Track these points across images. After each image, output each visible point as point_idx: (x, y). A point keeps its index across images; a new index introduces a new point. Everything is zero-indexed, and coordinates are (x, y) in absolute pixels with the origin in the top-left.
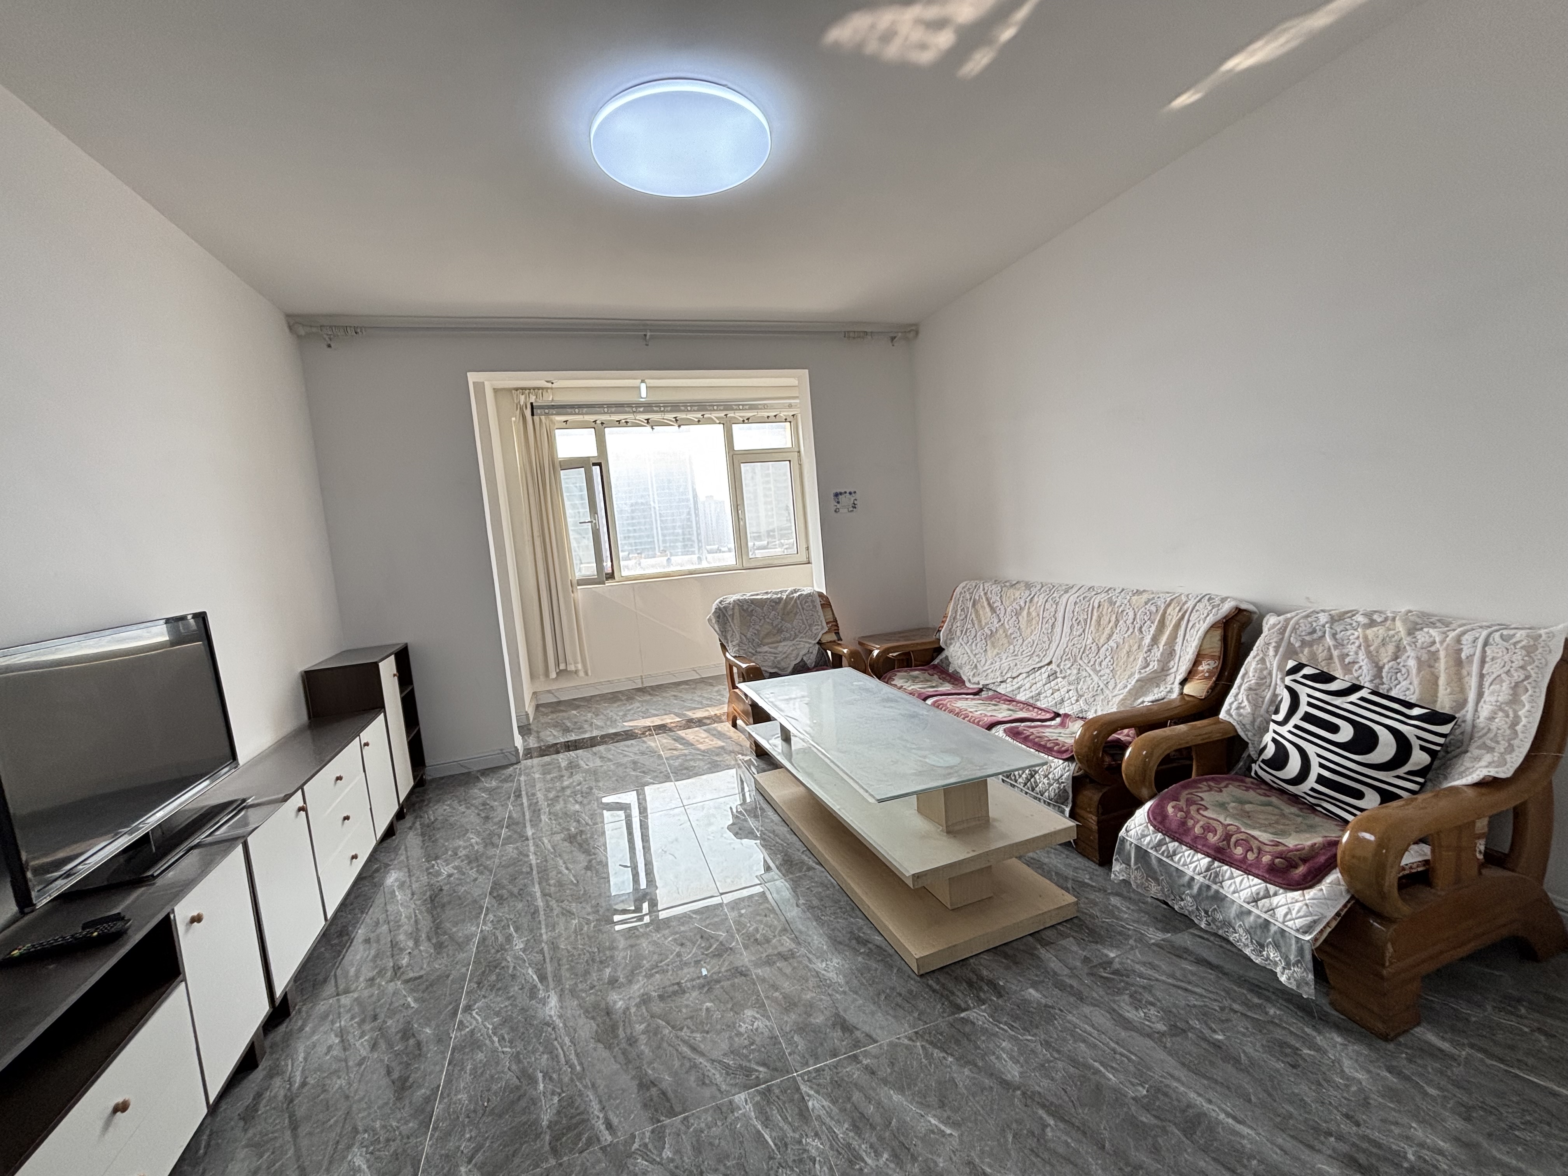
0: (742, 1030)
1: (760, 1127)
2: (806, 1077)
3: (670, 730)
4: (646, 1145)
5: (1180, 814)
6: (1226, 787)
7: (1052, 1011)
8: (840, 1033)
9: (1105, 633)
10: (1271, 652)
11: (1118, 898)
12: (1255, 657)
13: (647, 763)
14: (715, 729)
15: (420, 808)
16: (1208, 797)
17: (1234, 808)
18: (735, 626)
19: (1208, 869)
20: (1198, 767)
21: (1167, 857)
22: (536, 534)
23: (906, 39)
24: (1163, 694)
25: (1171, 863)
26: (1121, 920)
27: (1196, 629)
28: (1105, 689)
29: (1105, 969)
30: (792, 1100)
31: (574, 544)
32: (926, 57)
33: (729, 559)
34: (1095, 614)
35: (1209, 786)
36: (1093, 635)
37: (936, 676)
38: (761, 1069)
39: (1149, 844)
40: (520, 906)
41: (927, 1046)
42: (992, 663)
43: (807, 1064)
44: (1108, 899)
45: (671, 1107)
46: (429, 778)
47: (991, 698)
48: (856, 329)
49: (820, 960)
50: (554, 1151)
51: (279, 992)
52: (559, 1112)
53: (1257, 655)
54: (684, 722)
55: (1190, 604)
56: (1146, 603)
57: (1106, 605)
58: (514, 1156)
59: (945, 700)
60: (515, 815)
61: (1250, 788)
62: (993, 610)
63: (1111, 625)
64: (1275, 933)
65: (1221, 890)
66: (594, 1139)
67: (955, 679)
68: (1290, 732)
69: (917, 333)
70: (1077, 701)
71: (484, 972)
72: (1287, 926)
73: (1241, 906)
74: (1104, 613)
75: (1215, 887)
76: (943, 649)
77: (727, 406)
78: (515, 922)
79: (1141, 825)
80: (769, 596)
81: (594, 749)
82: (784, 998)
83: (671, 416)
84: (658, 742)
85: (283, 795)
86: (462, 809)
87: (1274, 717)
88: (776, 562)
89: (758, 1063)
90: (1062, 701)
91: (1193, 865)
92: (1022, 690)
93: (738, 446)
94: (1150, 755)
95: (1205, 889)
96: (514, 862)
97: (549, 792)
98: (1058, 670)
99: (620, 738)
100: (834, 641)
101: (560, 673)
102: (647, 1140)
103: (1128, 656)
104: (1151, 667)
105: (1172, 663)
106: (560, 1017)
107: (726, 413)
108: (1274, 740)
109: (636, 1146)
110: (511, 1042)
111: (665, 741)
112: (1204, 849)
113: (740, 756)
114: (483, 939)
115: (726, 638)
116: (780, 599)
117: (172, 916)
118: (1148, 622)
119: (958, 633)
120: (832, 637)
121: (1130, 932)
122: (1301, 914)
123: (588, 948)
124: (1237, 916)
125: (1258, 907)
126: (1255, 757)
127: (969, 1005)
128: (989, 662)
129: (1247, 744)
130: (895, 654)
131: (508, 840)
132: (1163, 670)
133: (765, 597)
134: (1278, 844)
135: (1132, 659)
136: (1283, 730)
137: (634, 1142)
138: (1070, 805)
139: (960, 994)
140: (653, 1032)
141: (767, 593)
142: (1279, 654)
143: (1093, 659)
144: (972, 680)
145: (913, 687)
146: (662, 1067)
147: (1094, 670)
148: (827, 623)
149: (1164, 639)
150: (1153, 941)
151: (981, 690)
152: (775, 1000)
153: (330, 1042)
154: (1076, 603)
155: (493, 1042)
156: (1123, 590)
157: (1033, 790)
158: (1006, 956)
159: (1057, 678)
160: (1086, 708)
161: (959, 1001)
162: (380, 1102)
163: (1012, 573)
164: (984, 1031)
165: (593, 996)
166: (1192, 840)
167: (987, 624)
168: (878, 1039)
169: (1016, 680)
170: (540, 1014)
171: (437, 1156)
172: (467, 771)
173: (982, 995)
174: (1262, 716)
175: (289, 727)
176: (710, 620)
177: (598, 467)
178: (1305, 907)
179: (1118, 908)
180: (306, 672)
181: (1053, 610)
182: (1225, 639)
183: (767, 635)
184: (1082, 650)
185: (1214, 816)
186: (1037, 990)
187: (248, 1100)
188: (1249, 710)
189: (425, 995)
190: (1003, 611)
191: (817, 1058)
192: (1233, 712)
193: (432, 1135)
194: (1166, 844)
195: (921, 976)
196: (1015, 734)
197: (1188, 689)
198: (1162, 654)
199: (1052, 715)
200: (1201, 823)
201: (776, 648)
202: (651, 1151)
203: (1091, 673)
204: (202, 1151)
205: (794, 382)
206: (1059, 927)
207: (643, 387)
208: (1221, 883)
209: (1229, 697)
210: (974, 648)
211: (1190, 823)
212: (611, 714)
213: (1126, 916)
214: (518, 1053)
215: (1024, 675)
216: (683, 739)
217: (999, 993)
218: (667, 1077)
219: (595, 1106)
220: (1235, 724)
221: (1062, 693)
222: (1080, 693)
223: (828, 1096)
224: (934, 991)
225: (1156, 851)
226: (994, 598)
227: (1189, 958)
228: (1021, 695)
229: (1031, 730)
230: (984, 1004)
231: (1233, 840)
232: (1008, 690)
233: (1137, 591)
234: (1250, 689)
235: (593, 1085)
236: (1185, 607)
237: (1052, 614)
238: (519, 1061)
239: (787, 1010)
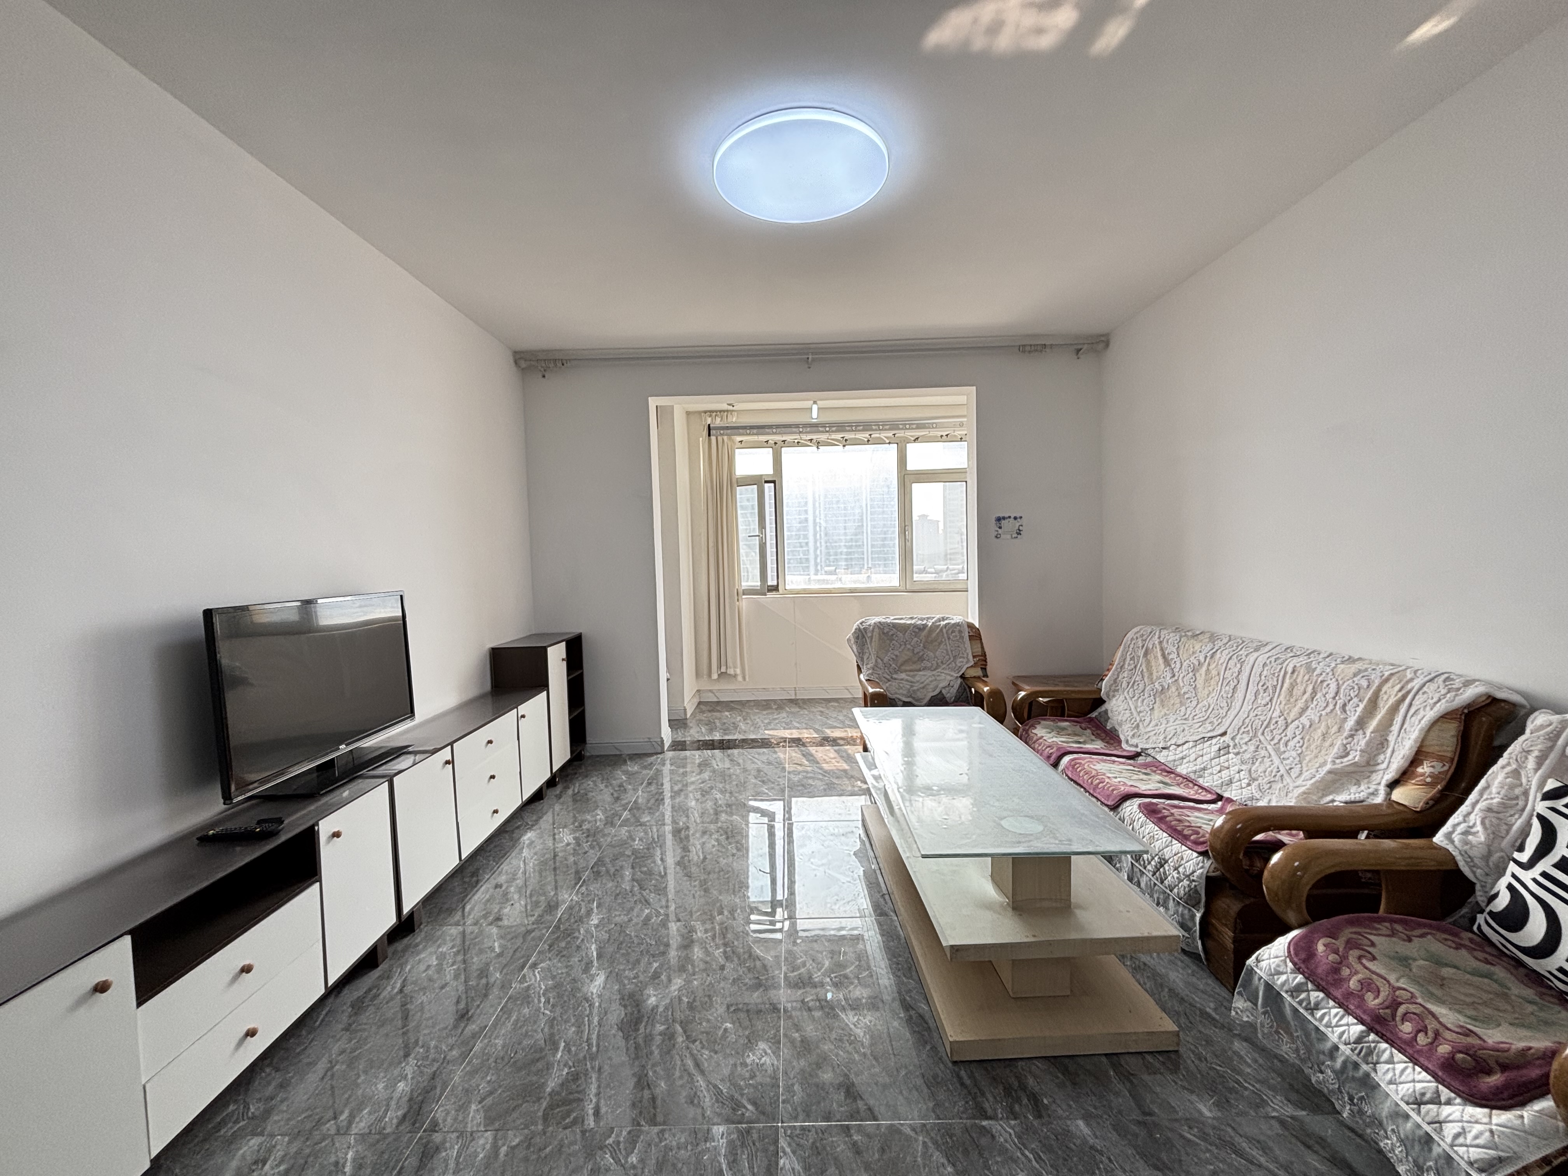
0: (748, 1061)
1: (724, 1167)
2: (789, 1132)
3: (804, 745)
4: (618, 1143)
5: (1332, 957)
6: (1422, 936)
7: (1098, 1157)
8: (842, 1096)
9: (1297, 707)
10: (1531, 763)
11: (1244, 1044)
12: (1503, 767)
13: (769, 773)
14: (846, 751)
15: (571, 780)
16: (1382, 943)
17: (1420, 967)
18: (872, 648)
19: (1359, 1040)
20: (1387, 898)
21: (1306, 1009)
22: (711, 544)
23: (1018, 26)
24: (1362, 796)
25: (1309, 1017)
26: (1238, 1074)
27: (1419, 717)
28: (1286, 776)
29: (1190, 1128)
30: (765, 1150)
31: (743, 558)
32: (1046, 42)
33: (893, 580)
34: (1287, 681)
35: (1393, 930)
36: (1282, 706)
37: (1089, 731)
38: (750, 1107)
39: (1283, 984)
40: (610, 885)
41: (930, 1144)
42: (1157, 725)
43: (796, 1119)
44: (1232, 1043)
45: (655, 1115)
46: (588, 754)
47: (1146, 766)
48: (1031, 343)
49: (853, 1013)
50: (545, 1118)
51: (406, 910)
52: (562, 1084)
53: (1509, 764)
54: (819, 739)
55: (1416, 684)
56: (1355, 675)
57: (1302, 671)
58: (513, 1110)
59: (1083, 759)
60: (640, 801)
61: (1465, 946)
62: (1167, 662)
63: (1306, 697)
64: (1439, 1156)
65: (1373, 1075)
66: (579, 1121)
67: (1111, 737)
68: (1534, 880)
69: (1107, 344)
70: (1249, 785)
71: (558, 937)
72: (1456, 1152)
73: (1397, 1105)
74: (1299, 681)
75: (1365, 1067)
76: (1104, 702)
77: (894, 425)
78: (600, 899)
79: (1277, 957)
80: (913, 622)
81: (730, 751)
82: (802, 1041)
83: (838, 436)
84: (788, 755)
85: (432, 748)
86: (602, 786)
87: (1516, 855)
88: (941, 587)
89: (749, 1100)
90: (1230, 782)
91: (1342, 1029)
92: (1185, 761)
93: (911, 466)
94: (1304, 868)
95: (1350, 1066)
96: (623, 844)
97: (676, 784)
98: (1232, 744)
99: (756, 744)
100: (979, 677)
101: (722, 675)
102: (622, 1139)
103: (1324, 740)
104: (1350, 757)
105: (1382, 757)
106: (600, 996)
107: (894, 432)
108: (1510, 887)
109: (610, 1141)
110: (553, 1006)
111: (794, 754)
112: (1358, 1012)
113: (859, 782)
114: (571, 908)
115: (862, 660)
116: (925, 626)
117: (316, 828)
118: (1355, 700)
119: (1124, 685)
120: (978, 672)
121: (1246, 1093)
122: (1480, 1141)
123: (648, 940)
124: (1391, 1116)
125: (1419, 1113)
126: (1483, 905)
127: (996, 1114)
128: (1153, 723)
129: (1473, 884)
130: (1046, 700)
131: (626, 822)
132: (1368, 764)
133: (909, 622)
134: (1469, 1033)
135: (1327, 744)
136: (1527, 876)
137: (610, 1136)
138: (1202, 910)
139: (991, 1099)
140: (670, 1036)
141: (912, 618)
142: (1544, 768)
143: (1277, 738)
144: (1130, 740)
145: (1055, 739)
146: (662, 1073)
147: (1277, 750)
148: (974, 657)
149: (1373, 724)
150: (1274, 1114)
151: (1138, 755)
152: (792, 1042)
153: (430, 963)
154: (1265, 665)
155: (540, 1001)
156: (1331, 654)
157: (1162, 882)
158: (1066, 1071)
159: (1229, 753)
160: (1257, 795)
161: (987, 1105)
162: (442, 1026)
163: (1197, 621)
164: (1003, 1151)
165: (633, 986)
166: (1343, 995)
167: (1158, 678)
168: (880, 1116)
169: (1180, 748)
170: (585, 989)
171: (460, 1088)
172: (618, 753)
173: (1017, 1107)
174: (1502, 850)
175: (473, 692)
176: (849, 640)
177: (772, 485)
178: (1487, 1134)
179: (1241, 1057)
180: (493, 649)
181: (1236, 670)
182: (1464, 738)
183: (905, 662)
184: (1265, 723)
185: (1382, 972)
186: (1088, 1125)
187: (361, 993)
188: (1482, 837)
189: (509, 943)
190: (1178, 665)
191: (808, 1116)
192: (1456, 837)
193: (465, 1068)
194: (1308, 991)
195: (955, 1063)
196: (1151, 812)
197: (1398, 795)
198: (1368, 744)
199: (1214, 797)
200: (1360, 976)
201: (913, 676)
202: (620, 1150)
203: (1273, 753)
204: (318, 1023)
205: (963, 399)
206: (1149, 1058)
207: (815, 407)
208: (1375, 1064)
209: (1455, 815)
210: (1139, 704)
211: (1345, 972)
212: (758, 720)
213: (1249, 1070)
214: (554, 1018)
215: (1191, 744)
216: (812, 755)
217: (1039, 1111)
218: (663, 1085)
219: (593, 1089)
220: (1455, 853)
221: (1232, 772)
222: (1254, 776)
223: (803, 1161)
224: (962, 1084)
225: (1292, 996)
226: (1170, 648)
227: (1321, 1152)
228: (1183, 766)
229: (1174, 811)
230: (1015, 1119)
231: (1401, 1010)
232: (1170, 758)
233: (1350, 658)
234: (1489, 810)
235: (600, 1069)
236: (1409, 686)
237: (1235, 675)
238: (552, 1027)
239: (799, 1056)
